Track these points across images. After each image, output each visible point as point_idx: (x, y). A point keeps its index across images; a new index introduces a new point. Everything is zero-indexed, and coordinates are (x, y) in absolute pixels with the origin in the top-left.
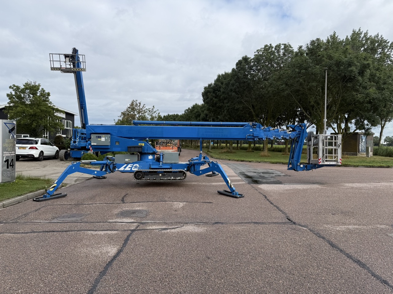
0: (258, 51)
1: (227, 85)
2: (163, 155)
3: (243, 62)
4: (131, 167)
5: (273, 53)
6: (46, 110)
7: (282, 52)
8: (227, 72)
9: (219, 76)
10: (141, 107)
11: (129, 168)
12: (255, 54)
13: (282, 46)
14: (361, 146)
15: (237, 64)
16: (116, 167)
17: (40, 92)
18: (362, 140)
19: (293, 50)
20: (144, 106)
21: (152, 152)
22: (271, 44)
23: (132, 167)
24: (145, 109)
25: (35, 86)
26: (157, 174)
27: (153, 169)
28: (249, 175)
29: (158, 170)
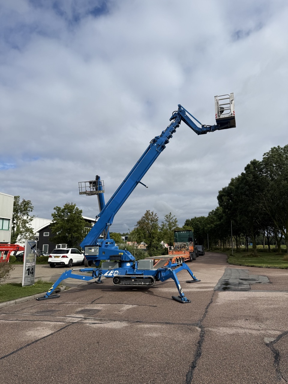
0: (265, 154)
2: (137, 263)
3: (252, 166)
4: (113, 273)
9: (232, 180)
11: (111, 274)
12: (263, 157)
15: (246, 169)
16: (101, 273)
20: (155, 215)
21: (129, 260)
22: (278, 146)
25: (72, 206)
26: (130, 280)
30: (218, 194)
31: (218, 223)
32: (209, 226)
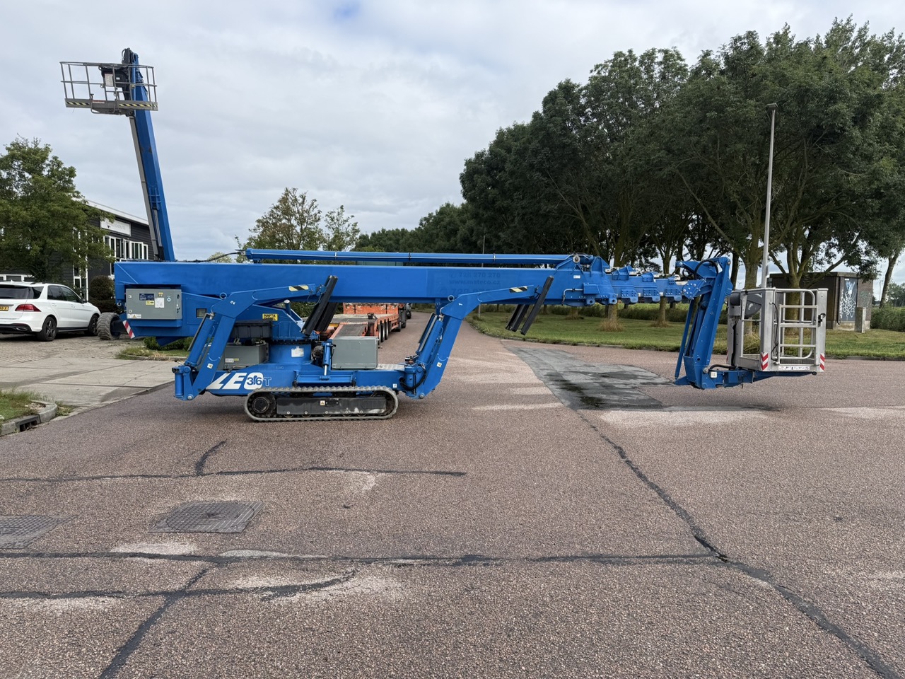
0: (597, 67)
1: (521, 153)
2: (331, 347)
3: (561, 95)
4: (242, 379)
5: (634, 73)
6: (65, 212)
7: (657, 70)
8: (519, 123)
9: (501, 134)
10: (306, 207)
11: (237, 382)
13: (657, 54)
14: (843, 306)
15: (546, 102)
17: (48, 165)
18: (846, 290)
19: (686, 65)
20: (312, 205)
22: (630, 51)
23: (244, 381)
24: (316, 211)
25: (36, 151)
26: (313, 402)
27: (302, 385)
29: (317, 389)
30: (462, 169)
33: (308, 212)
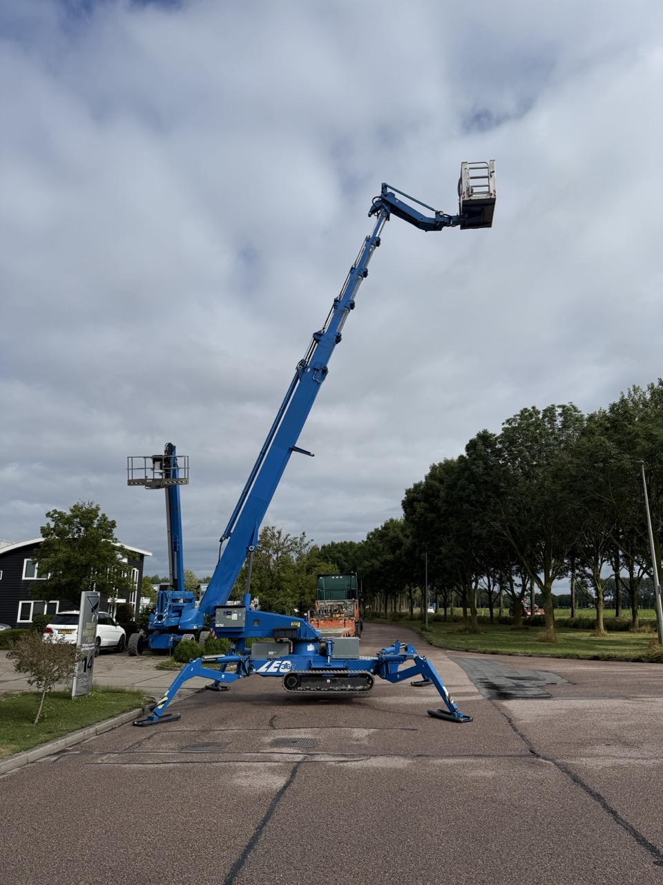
0: (508, 421)
1: (451, 487)
2: (331, 644)
3: (480, 443)
4: (278, 665)
5: (538, 425)
6: (108, 554)
7: (559, 420)
8: (449, 459)
9: (434, 468)
10: (282, 540)
11: (275, 667)
12: (503, 427)
13: (557, 409)
15: (468, 448)
16: (252, 665)
17: (98, 520)
19: (582, 416)
20: (287, 538)
21: (313, 638)
22: (534, 408)
23: (280, 666)
24: (289, 542)
25: (90, 510)
26: (322, 680)
27: (315, 669)
28: (496, 683)
29: (324, 672)
30: (403, 496)
31: (390, 557)
32: (366, 563)
33: (283, 544)
